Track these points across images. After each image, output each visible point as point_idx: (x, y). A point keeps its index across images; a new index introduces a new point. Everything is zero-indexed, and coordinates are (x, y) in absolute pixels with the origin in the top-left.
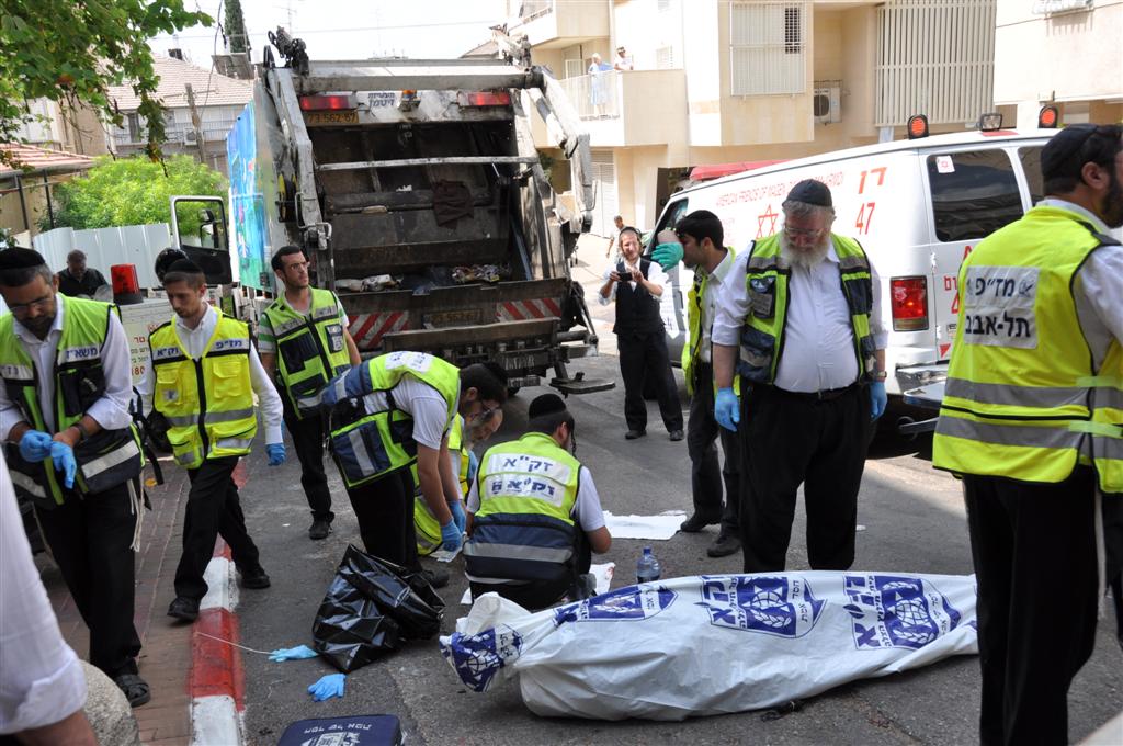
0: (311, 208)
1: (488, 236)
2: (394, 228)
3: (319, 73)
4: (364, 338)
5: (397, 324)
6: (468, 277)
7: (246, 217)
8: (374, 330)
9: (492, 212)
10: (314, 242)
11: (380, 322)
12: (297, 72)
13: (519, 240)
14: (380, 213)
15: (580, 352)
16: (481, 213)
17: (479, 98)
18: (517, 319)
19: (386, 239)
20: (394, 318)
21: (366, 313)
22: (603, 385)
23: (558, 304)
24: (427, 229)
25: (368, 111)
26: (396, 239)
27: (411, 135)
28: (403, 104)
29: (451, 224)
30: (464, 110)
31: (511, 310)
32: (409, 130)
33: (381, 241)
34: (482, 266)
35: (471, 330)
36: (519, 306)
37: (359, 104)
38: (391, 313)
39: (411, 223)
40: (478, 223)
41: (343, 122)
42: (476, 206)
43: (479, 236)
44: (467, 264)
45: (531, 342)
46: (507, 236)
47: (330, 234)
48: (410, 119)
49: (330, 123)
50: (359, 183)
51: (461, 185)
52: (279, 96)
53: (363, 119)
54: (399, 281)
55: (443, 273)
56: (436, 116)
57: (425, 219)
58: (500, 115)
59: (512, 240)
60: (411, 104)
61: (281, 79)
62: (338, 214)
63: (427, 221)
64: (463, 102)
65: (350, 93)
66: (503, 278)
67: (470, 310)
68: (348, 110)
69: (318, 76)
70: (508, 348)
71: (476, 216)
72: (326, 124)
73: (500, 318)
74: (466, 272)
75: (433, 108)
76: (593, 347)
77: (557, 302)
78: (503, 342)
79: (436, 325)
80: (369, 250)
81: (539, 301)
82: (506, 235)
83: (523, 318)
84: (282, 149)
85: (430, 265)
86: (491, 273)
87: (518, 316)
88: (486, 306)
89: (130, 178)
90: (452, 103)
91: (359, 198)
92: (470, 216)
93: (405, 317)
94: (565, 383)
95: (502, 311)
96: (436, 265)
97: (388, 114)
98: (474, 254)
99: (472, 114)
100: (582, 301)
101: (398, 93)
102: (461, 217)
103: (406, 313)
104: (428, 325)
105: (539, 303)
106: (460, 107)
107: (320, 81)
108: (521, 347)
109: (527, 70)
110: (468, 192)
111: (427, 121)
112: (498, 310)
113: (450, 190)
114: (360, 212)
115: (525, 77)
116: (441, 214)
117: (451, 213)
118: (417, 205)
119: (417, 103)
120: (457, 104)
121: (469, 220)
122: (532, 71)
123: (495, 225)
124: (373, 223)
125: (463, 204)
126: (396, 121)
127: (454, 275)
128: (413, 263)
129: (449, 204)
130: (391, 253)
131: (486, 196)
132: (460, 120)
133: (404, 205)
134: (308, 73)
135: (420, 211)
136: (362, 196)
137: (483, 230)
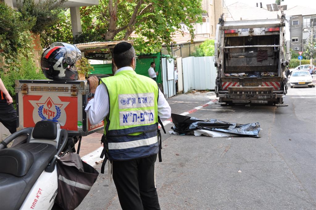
0: (216, 57)
1: (271, 65)
2: (246, 61)
6: (265, 75)
8: (231, 86)
9: (273, 58)
12: (221, 25)
14: (243, 58)
16: (269, 59)
17: (271, 29)
18: (267, 86)
19: (244, 64)
21: (229, 82)
24: (254, 62)
25: (240, 33)
26: (246, 64)
27: (252, 39)
28: (249, 31)
29: (261, 61)
30: (266, 32)
33: (242, 65)
34: (270, 72)
36: (268, 83)
37: (238, 32)
39: (250, 60)
40: (268, 61)
41: (234, 36)
42: (269, 57)
43: (268, 65)
44: (266, 71)
45: (265, 92)
46: (276, 65)
47: (221, 63)
48: (252, 35)
49: (231, 36)
50: (240, 50)
53: (239, 35)
54: (247, 74)
55: (259, 73)
56: (258, 34)
58: (276, 33)
60: (252, 31)
62: (232, 58)
63: (254, 60)
64: (266, 30)
65: (237, 29)
66: (275, 75)
67: (255, 83)
68: (237, 33)
69: (226, 26)
70: (259, 93)
71: (268, 59)
74: (265, 73)
75: (258, 32)
76: (284, 95)
77: (279, 83)
79: (243, 86)
80: (239, 67)
83: (269, 86)
85: (255, 71)
86: (272, 74)
88: (259, 82)
90: (263, 31)
92: (266, 59)
95: (264, 84)
96: (257, 71)
97: (245, 33)
98: (267, 69)
99: (268, 33)
100: (285, 83)
101: (249, 29)
104: (241, 86)
105: (274, 83)
110: (267, 53)
111: (256, 35)
112: (262, 84)
113: (262, 53)
114: (238, 57)
115: (280, 24)
116: (259, 58)
117: (261, 58)
118: (253, 56)
119: (253, 31)
120: (264, 31)
121: (266, 60)
122: (282, 22)
123: (273, 62)
124: (241, 60)
125: (265, 56)
126: (248, 35)
127: (262, 74)
128: (250, 70)
129: (261, 56)
130: (244, 68)
131: (272, 54)
132: (265, 35)
133: (250, 56)
134: (224, 25)
135: (253, 58)
136: (239, 53)
137: (270, 63)
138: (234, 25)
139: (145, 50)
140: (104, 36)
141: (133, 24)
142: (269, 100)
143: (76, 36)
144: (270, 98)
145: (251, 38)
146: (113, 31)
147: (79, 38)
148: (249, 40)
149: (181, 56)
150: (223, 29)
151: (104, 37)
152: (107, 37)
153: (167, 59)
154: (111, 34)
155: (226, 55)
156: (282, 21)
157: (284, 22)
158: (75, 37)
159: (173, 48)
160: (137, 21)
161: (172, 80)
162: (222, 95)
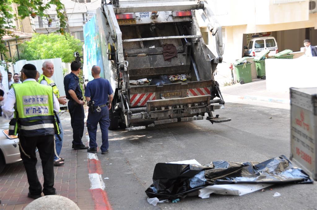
0: (121, 56)
1: (183, 64)
2: (149, 61)
3: (123, 6)
4: (139, 102)
5: (151, 97)
6: (175, 79)
7: (92, 57)
8: (143, 99)
9: (184, 55)
10: (122, 68)
11: (145, 97)
12: (115, 6)
13: (194, 65)
15: (218, 107)
16: (180, 56)
17: (180, 13)
18: (195, 95)
19: (146, 65)
20: (150, 95)
21: (140, 93)
22: (227, 119)
23: (209, 90)
24: (160, 62)
25: (139, 19)
26: (149, 66)
27: (155, 28)
28: (152, 16)
29: (169, 60)
31: (192, 92)
32: (154, 26)
33: (144, 66)
34: (180, 75)
35: (178, 100)
36: (195, 90)
37: (136, 17)
38: (149, 93)
39: (155, 60)
41: (131, 23)
42: (179, 53)
43: (180, 64)
44: (175, 74)
45: (200, 104)
47: (128, 65)
48: (155, 22)
49: (126, 24)
50: (136, 45)
51: (172, 45)
52: (109, 15)
53: (138, 22)
54: (150, 80)
55: (166, 77)
56: (164, 21)
57: (160, 58)
58: (187, 19)
59: (191, 65)
60: (155, 16)
61: (109, 9)
62: (129, 57)
63: (160, 59)
64: (175, 14)
65: (133, 13)
66: (188, 79)
67: (177, 92)
68: (133, 20)
69: (123, 7)
70: (192, 106)
71: (178, 57)
72: (125, 24)
73: (189, 95)
74: (174, 77)
75: (163, 17)
76: (223, 105)
77: (209, 89)
78: (190, 104)
79: (165, 98)
80: (140, 70)
81: (203, 89)
82: (189, 64)
83: (197, 95)
84: (108, 33)
85: (162, 75)
86: (184, 78)
87: (195, 94)
88: (183, 90)
89: (47, 42)
90: (170, 15)
91: (136, 51)
93: (154, 95)
94: (212, 119)
95: (189, 92)
96: (164, 75)
97: (146, 20)
98: (178, 71)
99: (177, 19)
100: (218, 89)
101: (150, 13)
102: (173, 57)
103: (155, 93)
104: (163, 98)
105: (202, 89)
106: (173, 17)
108: (196, 105)
109: (198, 3)
110: (175, 48)
111: (161, 22)
113: (168, 48)
114: (136, 56)
115: (197, 5)
116: (166, 56)
117: (169, 56)
118: (157, 53)
119: (157, 16)
120: (172, 16)
121: (176, 58)
122: (200, 3)
123: (185, 60)
124: (141, 60)
126: (150, 23)
128: (155, 74)
129: (168, 53)
130: (147, 71)
131: (182, 49)
132: (173, 21)
133: (152, 53)
134: (119, 6)
135: (158, 55)
136: (137, 50)
137: (181, 62)
138: (135, 7)
150: (118, 12)
157: (202, 3)
162: (137, 115)
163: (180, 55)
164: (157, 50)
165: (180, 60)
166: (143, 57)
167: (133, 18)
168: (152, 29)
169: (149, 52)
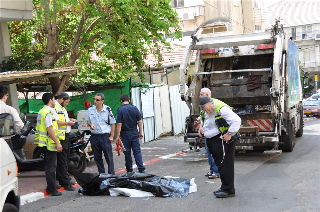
1: (266, 95)
2: (232, 91)
6: (261, 109)
9: (268, 86)
14: (228, 86)
15: (269, 140)
17: (261, 46)
19: (229, 95)
24: (244, 92)
25: (221, 53)
26: (232, 96)
27: (238, 60)
28: (233, 50)
29: (252, 90)
30: (256, 51)
31: (253, 123)
33: (227, 96)
34: (267, 105)
36: (256, 121)
37: (219, 51)
39: (238, 90)
41: (214, 57)
42: (263, 84)
43: (263, 95)
44: (261, 104)
48: (237, 55)
49: (210, 57)
53: (220, 56)
54: (236, 109)
55: (251, 107)
56: (246, 53)
58: (270, 52)
60: (236, 51)
62: (214, 86)
63: (244, 89)
64: (256, 48)
65: (217, 48)
68: (217, 54)
71: (262, 88)
74: (259, 107)
75: (245, 51)
80: (223, 99)
85: (246, 104)
87: (256, 125)
88: (244, 121)
92: (260, 87)
95: (250, 123)
97: (228, 53)
98: (262, 101)
99: (259, 52)
101: (233, 47)
102: (257, 88)
105: (263, 121)
107: (199, 46)
110: (261, 79)
111: (243, 55)
112: (248, 122)
113: (253, 79)
114: (221, 86)
115: (270, 39)
116: (249, 87)
117: (252, 86)
118: (241, 84)
119: (239, 50)
120: (253, 49)
121: (259, 89)
124: (225, 90)
125: (258, 83)
126: (232, 56)
127: (256, 108)
128: (240, 104)
129: (251, 83)
130: (231, 100)
131: (267, 80)
132: (254, 54)
133: (237, 84)
134: (195, 44)
135: (242, 86)
136: (223, 81)
137: (264, 93)
139: (111, 78)
140: (41, 61)
141: (77, 45)
142: (255, 145)
143: (4, 61)
144: (255, 142)
145: (237, 58)
146: (53, 54)
147: (7, 65)
148: (234, 62)
149: (167, 84)
150: (195, 47)
151: (40, 63)
152: (45, 63)
153: (140, 88)
154: (51, 59)
155: (204, 84)
156: (273, 36)
157: (275, 37)
158: (2, 63)
159: (151, 72)
160: (83, 41)
161: (151, 117)
162: (192, 139)
163: (265, 86)
164: (242, 81)
165: (264, 91)
166: (227, 88)
167: (215, 52)
168: (235, 61)
169: (233, 83)
